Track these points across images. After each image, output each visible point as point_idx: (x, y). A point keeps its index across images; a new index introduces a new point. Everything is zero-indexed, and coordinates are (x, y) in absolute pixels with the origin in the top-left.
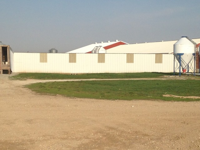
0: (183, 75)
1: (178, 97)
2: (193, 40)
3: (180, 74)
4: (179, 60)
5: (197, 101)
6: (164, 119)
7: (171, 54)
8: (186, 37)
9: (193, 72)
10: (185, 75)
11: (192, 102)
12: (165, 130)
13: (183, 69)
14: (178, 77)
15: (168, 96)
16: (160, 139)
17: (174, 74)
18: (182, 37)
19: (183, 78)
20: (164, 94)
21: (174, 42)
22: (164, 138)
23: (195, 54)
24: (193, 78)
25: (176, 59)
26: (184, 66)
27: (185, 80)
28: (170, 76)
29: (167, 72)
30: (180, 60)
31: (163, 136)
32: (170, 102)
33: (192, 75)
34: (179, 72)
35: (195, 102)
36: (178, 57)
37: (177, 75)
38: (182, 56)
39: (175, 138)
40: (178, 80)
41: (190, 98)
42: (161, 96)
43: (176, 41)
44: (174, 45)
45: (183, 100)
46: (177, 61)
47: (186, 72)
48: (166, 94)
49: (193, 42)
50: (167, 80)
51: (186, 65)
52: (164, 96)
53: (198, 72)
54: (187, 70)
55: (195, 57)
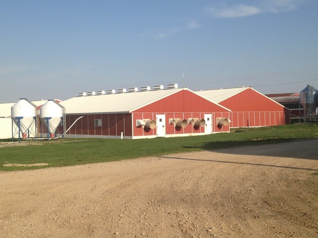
0: (22, 141)
1: (22, 165)
2: (33, 102)
3: (19, 140)
4: (18, 124)
5: (43, 168)
6: (10, 193)
7: (8, 117)
8: (25, 99)
9: (33, 137)
10: (25, 140)
11: (39, 170)
12: (12, 205)
13: (23, 134)
14: (17, 144)
15: (10, 165)
16: (8, 217)
17: (13, 140)
18: (21, 99)
19: (23, 144)
20: (5, 164)
21: (11, 105)
22: (12, 215)
23: (35, 117)
24: (34, 144)
25: (14, 124)
26: (24, 131)
27: (27, 146)
28: (8, 143)
29: (3, 138)
30: (20, 124)
31: (11, 213)
32: (13, 172)
33: (33, 140)
34: (18, 137)
35: (41, 169)
36: (17, 120)
37: (16, 141)
38: (21, 120)
39: (26, 213)
40: (18, 147)
41: (36, 166)
42: (2, 166)
43: (14, 103)
44: (12, 108)
45: (28, 169)
46: (15, 126)
47: (27, 137)
48: (7, 163)
49: (33, 104)
50: (5, 147)
51: (26, 129)
52: (5, 165)
53: (40, 136)
54: (27, 135)
55: (35, 121)
